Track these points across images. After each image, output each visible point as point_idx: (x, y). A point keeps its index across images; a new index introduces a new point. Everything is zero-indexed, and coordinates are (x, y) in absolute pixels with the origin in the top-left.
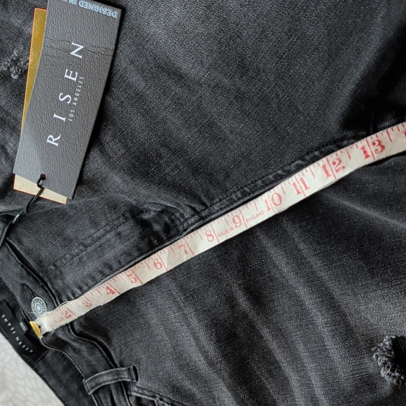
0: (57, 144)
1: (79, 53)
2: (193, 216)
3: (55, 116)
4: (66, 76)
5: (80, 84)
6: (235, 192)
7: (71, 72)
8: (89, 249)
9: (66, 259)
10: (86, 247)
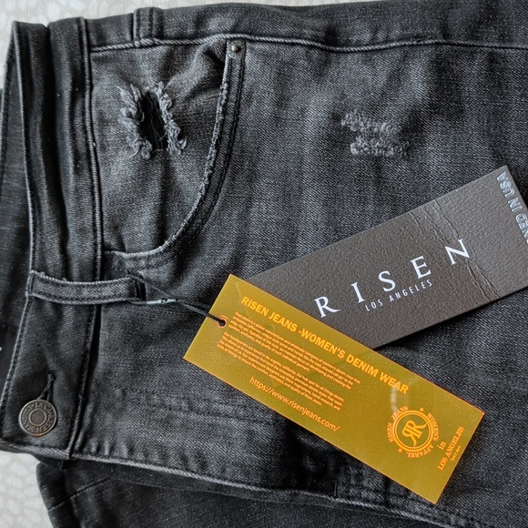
0: (323, 315)
1: (457, 257)
2: (376, 491)
3: (355, 285)
4: (414, 262)
5: (420, 287)
6: (458, 515)
7: (425, 265)
8: (193, 416)
9: (148, 399)
10: (191, 409)
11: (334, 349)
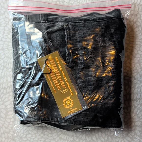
4: (67, 89)
5: (61, 91)
11: (65, 79)
